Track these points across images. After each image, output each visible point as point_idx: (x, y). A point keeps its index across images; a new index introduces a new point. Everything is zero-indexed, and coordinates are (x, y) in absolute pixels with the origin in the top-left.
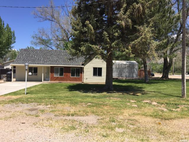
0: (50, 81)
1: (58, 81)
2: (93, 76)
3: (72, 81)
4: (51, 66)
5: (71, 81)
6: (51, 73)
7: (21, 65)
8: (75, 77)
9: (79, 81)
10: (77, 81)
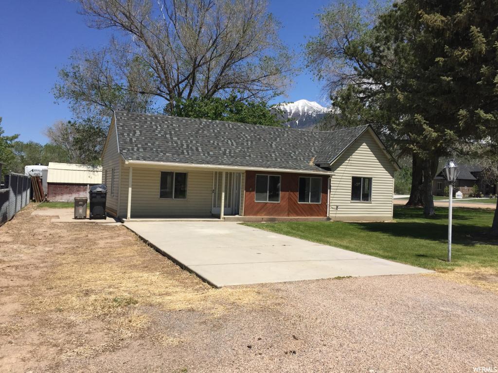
0: (244, 216)
1: (265, 215)
2: (350, 199)
3: (302, 214)
4: (247, 172)
5: (298, 215)
6: (247, 190)
7: (162, 163)
8: (310, 203)
9: (318, 216)
10: (312, 215)
